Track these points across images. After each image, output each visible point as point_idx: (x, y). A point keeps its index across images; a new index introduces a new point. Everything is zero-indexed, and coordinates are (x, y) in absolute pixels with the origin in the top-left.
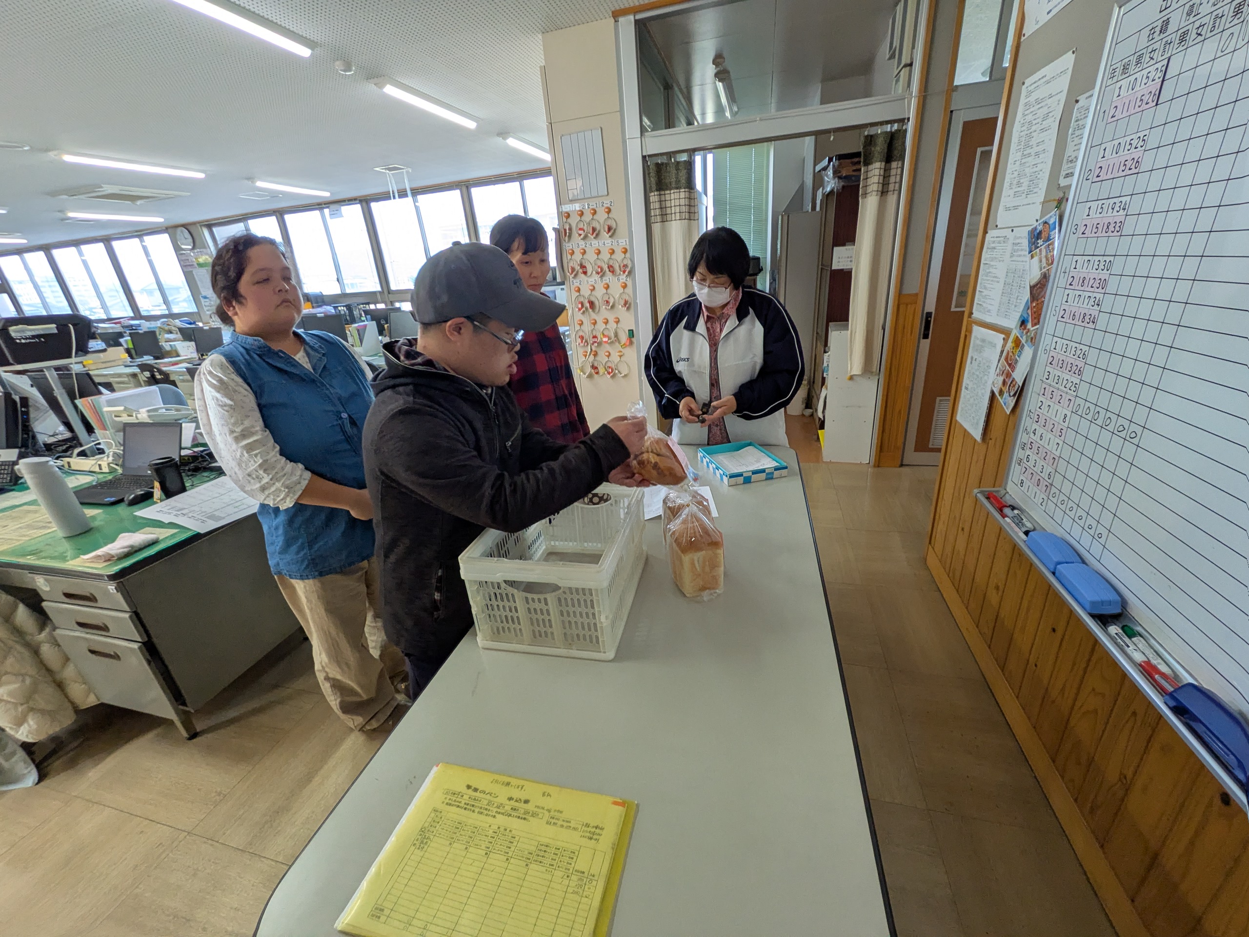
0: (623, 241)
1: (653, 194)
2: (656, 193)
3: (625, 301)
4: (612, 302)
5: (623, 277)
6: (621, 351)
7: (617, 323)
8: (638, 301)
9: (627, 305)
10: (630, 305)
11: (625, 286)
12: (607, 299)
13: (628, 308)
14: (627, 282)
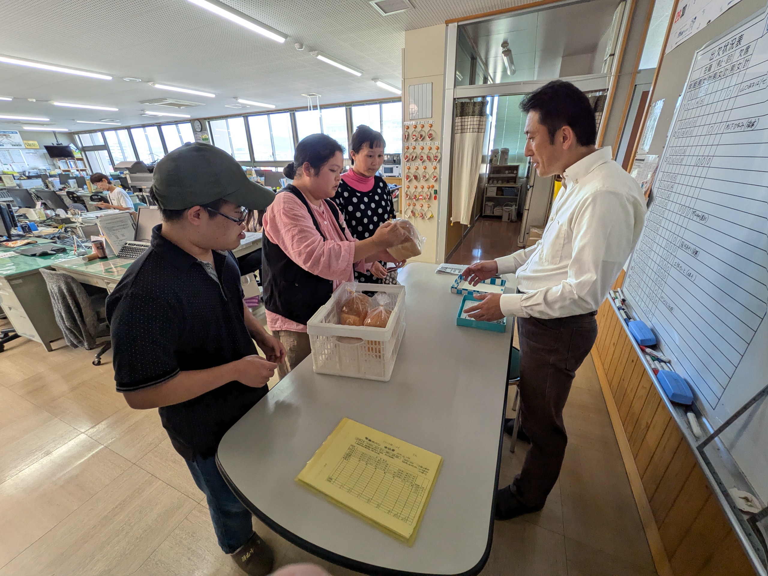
0: (438, 143)
1: (457, 118)
2: (459, 118)
3: (435, 177)
4: (427, 176)
5: (435, 163)
6: (429, 205)
7: (429, 188)
8: (442, 177)
9: (435, 179)
10: (437, 179)
11: (435, 168)
12: (425, 175)
13: (436, 181)
14: (437, 166)
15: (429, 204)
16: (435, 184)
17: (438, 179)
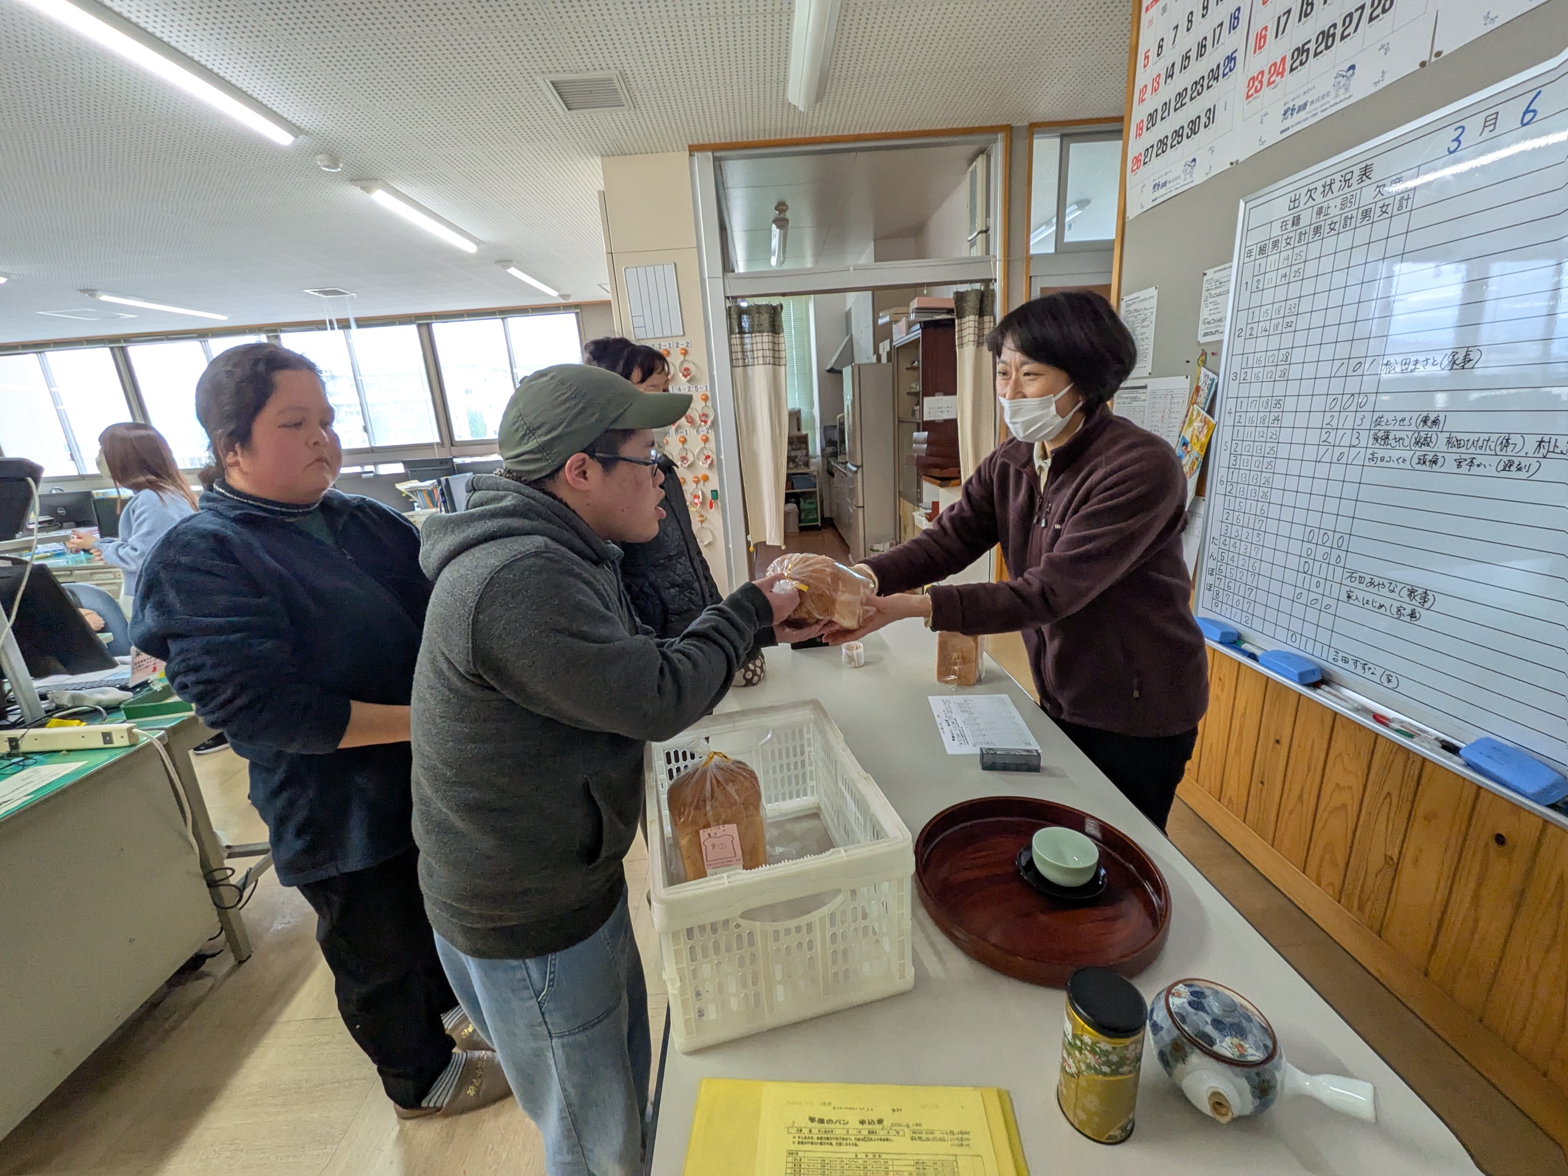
0: (703, 386)
1: (735, 338)
2: (738, 337)
3: (708, 457)
4: (691, 458)
5: (704, 429)
6: (702, 516)
7: (697, 482)
8: (723, 457)
9: (709, 461)
10: (712, 462)
11: (706, 440)
12: (684, 454)
13: (711, 465)
14: (708, 435)
15: (703, 513)
16: (709, 473)
17: (715, 462)
